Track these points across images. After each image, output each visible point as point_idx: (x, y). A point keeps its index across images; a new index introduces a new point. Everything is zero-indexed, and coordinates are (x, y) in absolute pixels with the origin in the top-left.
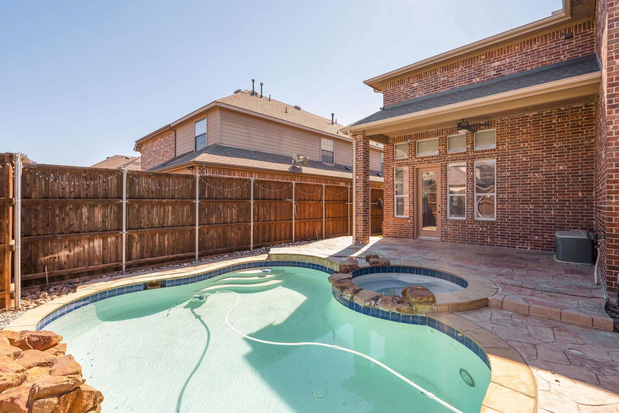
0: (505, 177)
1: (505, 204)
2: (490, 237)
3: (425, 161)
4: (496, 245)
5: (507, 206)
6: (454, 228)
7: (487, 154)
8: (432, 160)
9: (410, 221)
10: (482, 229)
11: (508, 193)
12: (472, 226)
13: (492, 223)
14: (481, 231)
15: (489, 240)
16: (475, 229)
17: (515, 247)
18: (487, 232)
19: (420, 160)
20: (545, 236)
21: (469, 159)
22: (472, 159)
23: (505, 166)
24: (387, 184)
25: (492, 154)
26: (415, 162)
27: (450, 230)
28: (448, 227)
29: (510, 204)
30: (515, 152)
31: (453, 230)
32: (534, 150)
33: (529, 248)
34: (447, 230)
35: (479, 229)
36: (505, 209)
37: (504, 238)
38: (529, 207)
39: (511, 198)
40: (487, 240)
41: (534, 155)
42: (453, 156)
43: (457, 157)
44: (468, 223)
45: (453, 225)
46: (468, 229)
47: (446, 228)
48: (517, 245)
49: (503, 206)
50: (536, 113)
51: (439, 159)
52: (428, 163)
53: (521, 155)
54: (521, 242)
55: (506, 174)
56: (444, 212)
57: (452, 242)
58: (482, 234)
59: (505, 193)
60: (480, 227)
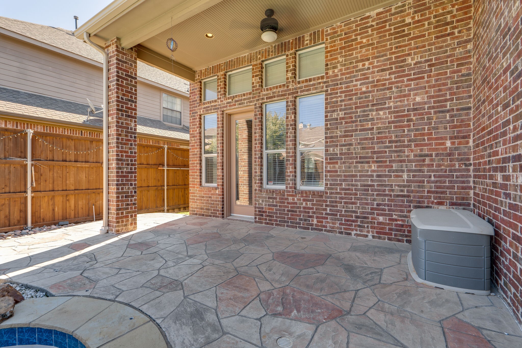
0: (337, 119)
1: (337, 163)
2: (317, 217)
3: (236, 101)
4: (325, 230)
5: (340, 167)
6: (269, 202)
7: (314, 85)
8: (244, 99)
9: (219, 191)
10: (307, 204)
11: (341, 146)
12: (293, 199)
13: (319, 194)
14: (304, 208)
15: (315, 222)
16: (296, 203)
17: (350, 234)
18: (312, 209)
19: (230, 100)
20: (394, 217)
21: (289, 94)
22: (293, 93)
23: (337, 102)
24: (193, 139)
25: (320, 83)
26: (224, 104)
27: (265, 205)
28: (263, 201)
29: (344, 163)
30: (350, 77)
31: (269, 205)
32: (378, 72)
33: (370, 237)
34: (262, 204)
35: (302, 204)
36: (336, 171)
37: (336, 219)
38: (370, 167)
39: (345, 154)
40: (313, 221)
41: (378, 81)
42: (269, 92)
43: (274, 93)
44: (288, 195)
45: (269, 198)
46: (288, 203)
47: (261, 202)
48: (352, 230)
49: (334, 167)
50: (381, 10)
51: (253, 98)
52: (240, 104)
53: (359, 83)
54: (359, 226)
55: (338, 115)
56: (258, 178)
57: (268, 224)
58: (305, 212)
59: (337, 146)
60: (304, 200)
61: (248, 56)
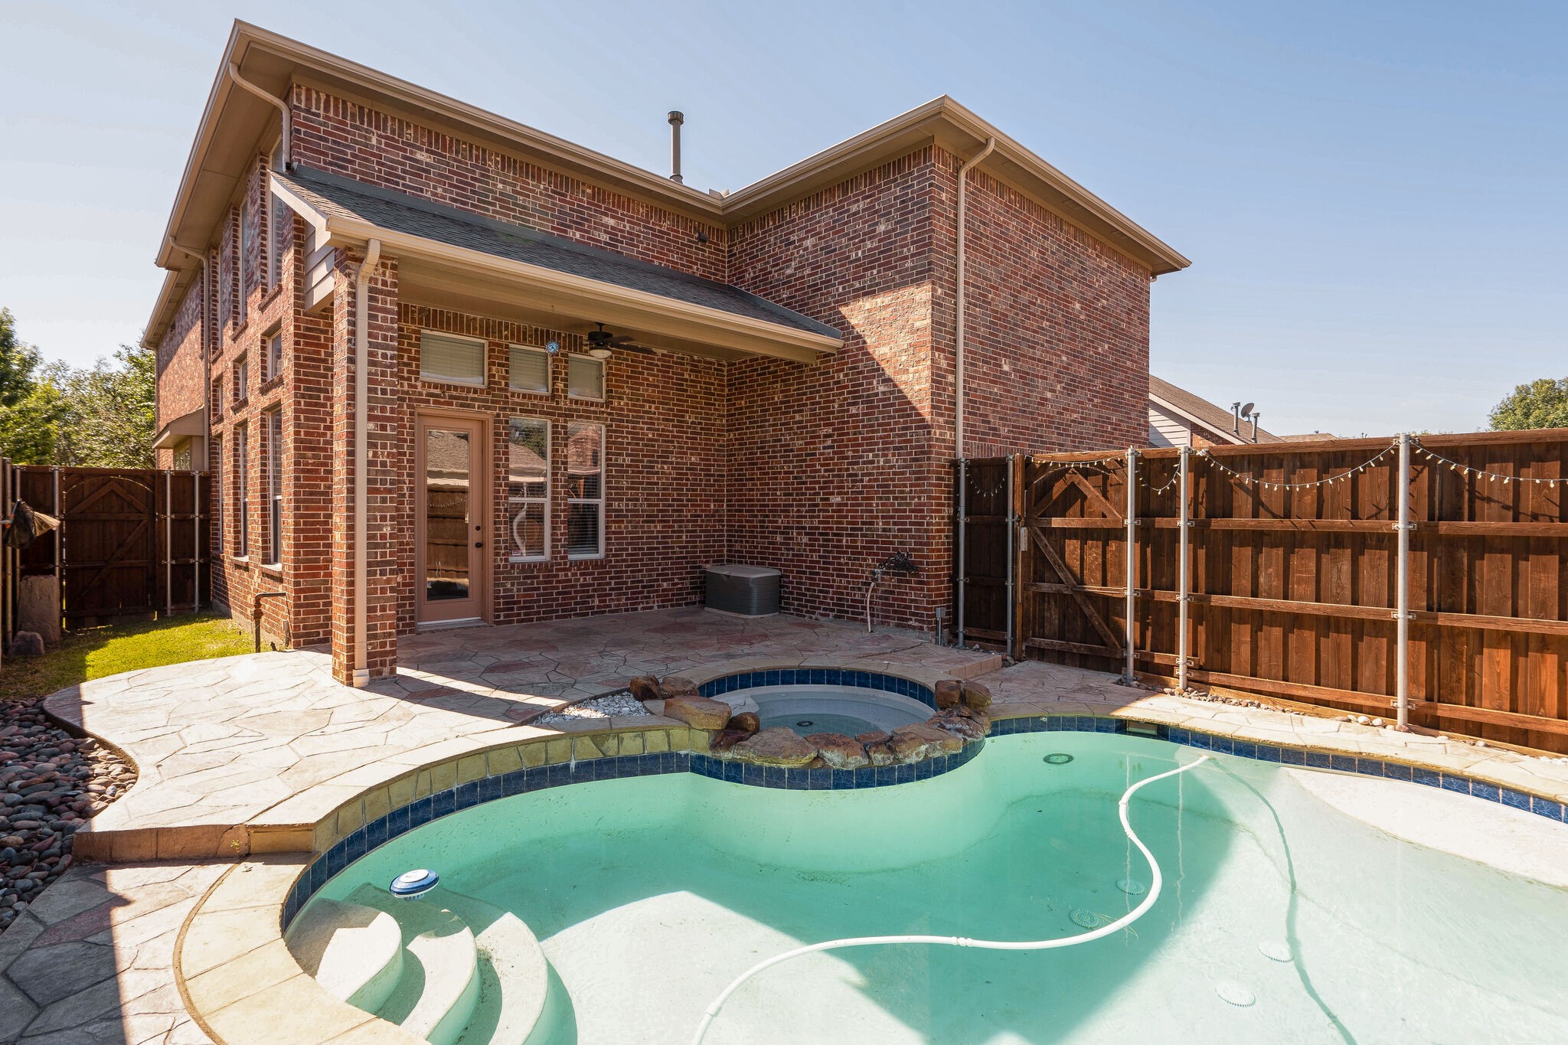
0: (622, 466)
1: (622, 522)
2: (599, 596)
3: (451, 397)
4: (609, 611)
5: (626, 527)
6: (526, 584)
7: (595, 412)
8: (473, 399)
9: (404, 578)
10: (585, 580)
11: (627, 500)
12: (566, 575)
13: (596, 564)
14: (582, 585)
15: (596, 603)
16: (570, 580)
17: (636, 609)
18: (593, 585)
19: (438, 391)
20: (676, 581)
21: (560, 415)
22: (567, 416)
23: (622, 443)
25: (603, 412)
26: (420, 394)
27: (519, 590)
28: (513, 585)
29: (631, 522)
30: (637, 417)
31: (525, 590)
32: (663, 420)
33: (656, 608)
34: (512, 590)
35: (579, 580)
36: (622, 533)
37: (620, 594)
38: (656, 527)
39: (631, 510)
40: (593, 602)
41: (663, 430)
42: (526, 401)
43: (534, 405)
44: (557, 570)
45: (525, 578)
46: (558, 582)
47: (509, 586)
48: (639, 603)
49: (620, 527)
50: (665, 352)
51: (493, 402)
52: (462, 405)
53: (646, 426)
54: (646, 597)
55: (624, 460)
56: (503, 545)
57: (523, 621)
58: (583, 591)
59: (622, 500)
60: (581, 574)
61: (481, 321)
